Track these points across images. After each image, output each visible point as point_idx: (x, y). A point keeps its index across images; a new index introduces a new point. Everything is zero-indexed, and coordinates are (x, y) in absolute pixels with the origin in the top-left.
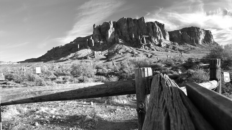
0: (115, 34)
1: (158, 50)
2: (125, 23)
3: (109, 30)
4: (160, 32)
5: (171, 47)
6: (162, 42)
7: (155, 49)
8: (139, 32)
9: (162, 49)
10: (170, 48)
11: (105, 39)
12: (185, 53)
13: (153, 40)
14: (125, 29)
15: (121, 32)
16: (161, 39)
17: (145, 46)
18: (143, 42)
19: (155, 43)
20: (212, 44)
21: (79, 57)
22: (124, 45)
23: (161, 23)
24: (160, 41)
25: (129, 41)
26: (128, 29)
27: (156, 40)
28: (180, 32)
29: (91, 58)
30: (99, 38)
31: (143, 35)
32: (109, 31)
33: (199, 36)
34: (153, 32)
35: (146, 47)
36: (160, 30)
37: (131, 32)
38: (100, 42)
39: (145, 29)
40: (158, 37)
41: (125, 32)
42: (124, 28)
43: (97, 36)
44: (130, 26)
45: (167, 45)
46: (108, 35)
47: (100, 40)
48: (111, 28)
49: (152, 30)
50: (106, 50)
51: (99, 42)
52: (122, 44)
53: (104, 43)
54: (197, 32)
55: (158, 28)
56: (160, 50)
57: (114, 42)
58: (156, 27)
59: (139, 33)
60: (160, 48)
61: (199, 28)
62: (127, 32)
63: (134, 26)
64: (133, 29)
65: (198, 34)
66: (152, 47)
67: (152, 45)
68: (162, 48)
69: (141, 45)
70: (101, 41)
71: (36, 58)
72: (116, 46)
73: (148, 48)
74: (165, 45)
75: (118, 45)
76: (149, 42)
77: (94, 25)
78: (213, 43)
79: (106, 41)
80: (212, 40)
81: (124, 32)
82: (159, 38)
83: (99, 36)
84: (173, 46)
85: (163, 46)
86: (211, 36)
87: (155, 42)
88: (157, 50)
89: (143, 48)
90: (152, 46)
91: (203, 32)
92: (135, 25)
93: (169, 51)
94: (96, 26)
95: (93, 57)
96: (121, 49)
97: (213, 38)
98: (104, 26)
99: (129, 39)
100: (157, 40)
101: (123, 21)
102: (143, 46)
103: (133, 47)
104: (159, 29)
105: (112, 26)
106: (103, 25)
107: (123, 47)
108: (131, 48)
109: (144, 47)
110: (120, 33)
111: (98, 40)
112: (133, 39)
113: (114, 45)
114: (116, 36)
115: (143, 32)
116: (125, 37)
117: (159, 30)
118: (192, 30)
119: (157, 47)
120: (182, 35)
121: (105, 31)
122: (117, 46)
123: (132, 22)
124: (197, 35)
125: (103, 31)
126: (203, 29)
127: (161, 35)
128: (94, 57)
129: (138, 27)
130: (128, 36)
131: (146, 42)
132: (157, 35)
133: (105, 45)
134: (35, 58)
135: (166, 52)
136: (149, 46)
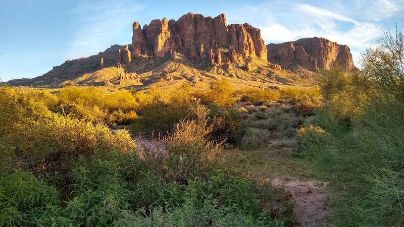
0: (170, 43)
1: (240, 77)
2: (190, 24)
3: (159, 34)
4: (250, 44)
5: (266, 73)
6: (251, 61)
7: (234, 75)
8: (214, 42)
9: (247, 75)
10: (263, 74)
11: (153, 51)
12: (286, 84)
13: (236, 58)
14: (189, 35)
15: (183, 40)
16: (251, 56)
17: (218, 68)
18: (216, 60)
19: (238, 64)
20: (348, 70)
21: (97, 80)
22: (183, 63)
23: (254, 28)
24: (248, 60)
25: (194, 58)
26: (196, 36)
27: (241, 58)
28: (292, 46)
29: (113, 85)
30: (142, 48)
31: (219, 47)
32: (160, 37)
33: (326, 55)
34: (237, 43)
35: (220, 70)
36: (251, 40)
37: (199, 42)
38: (143, 56)
39: (224, 37)
40: (245, 53)
41: (189, 40)
42: (189, 33)
43: (138, 45)
44: (198, 31)
45: (259, 68)
46: (158, 44)
47: (142, 52)
48: (163, 31)
49: (235, 39)
50: (150, 71)
51: (141, 56)
52: (179, 61)
53: (149, 58)
54: (323, 48)
55: (248, 36)
56: (244, 77)
57: (168, 57)
58: (243, 34)
59: (213, 44)
60: (245, 73)
61: (328, 41)
62: (192, 40)
63: (205, 29)
64: (203, 35)
65: (324, 50)
66: (230, 70)
67: (230, 67)
68: (248, 72)
69: (212, 66)
70: (144, 54)
71: (31, 78)
72: (169, 66)
73: (223, 72)
74: (255, 68)
75: (172, 63)
76: (227, 62)
77: (134, 25)
78: (350, 69)
79: (154, 55)
80: (350, 63)
81: (187, 40)
82: (247, 55)
83: (142, 44)
84: (269, 71)
85: (250, 69)
86: (349, 57)
87: (238, 62)
88: (238, 77)
89: (215, 72)
90: (232, 68)
91: (334, 49)
92: (208, 28)
93: (258, 80)
94: (138, 26)
95: (116, 83)
96: (175, 70)
97: (351, 60)
98: (152, 27)
99: (193, 54)
100: (244, 58)
101: (186, 19)
102: (216, 68)
103: (198, 69)
104: (248, 38)
105: (165, 28)
106: (151, 24)
107: (179, 68)
108: (195, 70)
109: (217, 71)
110: (180, 43)
111: (140, 51)
112: (201, 55)
113: (166, 63)
114: (172, 47)
115: (220, 42)
116: (188, 50)
117: (248, 41)
118: (315, 44)
119: (241, 70)
120: (295, 52)
121: (154, 37)
122: (171, 65)
123: (203, 24)
124: (323, 52)
125: (151, 36)
126: (336, 43)
127: (252, 49)
128: (119, 83)
129: (213, 33)
130: (193, 47)
131: (222, 62)
132: (244, 49)
133: (150, 63)
134: (28, 79)
135: (253, 80)
136: (225, 68)
